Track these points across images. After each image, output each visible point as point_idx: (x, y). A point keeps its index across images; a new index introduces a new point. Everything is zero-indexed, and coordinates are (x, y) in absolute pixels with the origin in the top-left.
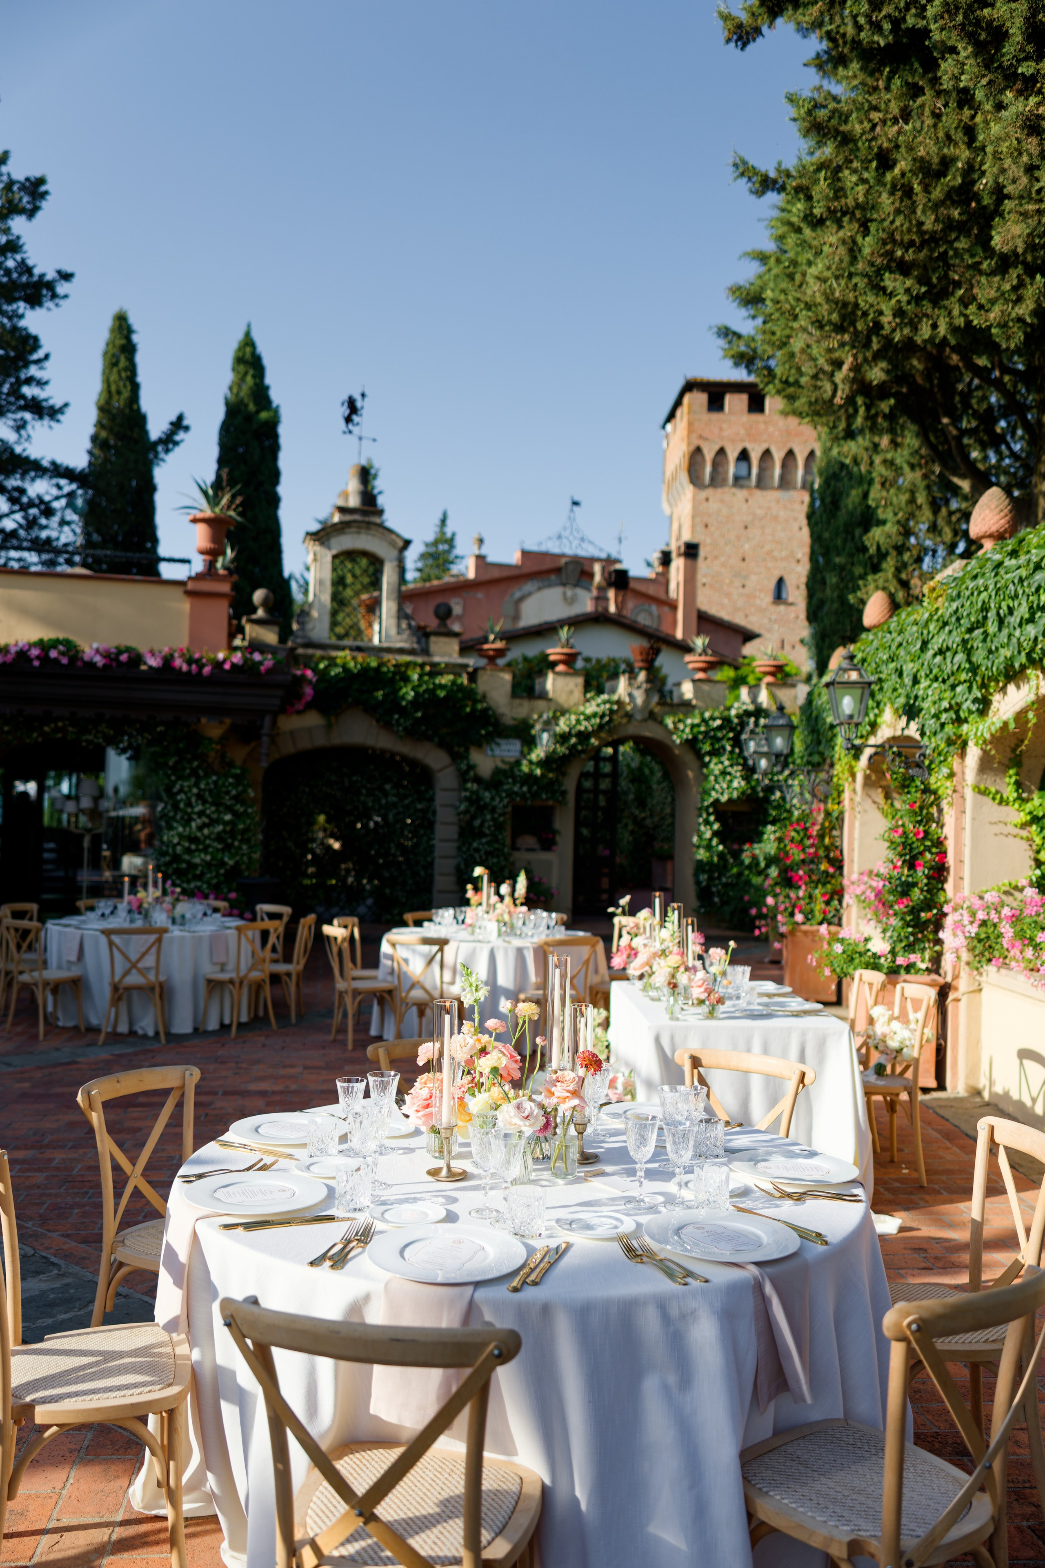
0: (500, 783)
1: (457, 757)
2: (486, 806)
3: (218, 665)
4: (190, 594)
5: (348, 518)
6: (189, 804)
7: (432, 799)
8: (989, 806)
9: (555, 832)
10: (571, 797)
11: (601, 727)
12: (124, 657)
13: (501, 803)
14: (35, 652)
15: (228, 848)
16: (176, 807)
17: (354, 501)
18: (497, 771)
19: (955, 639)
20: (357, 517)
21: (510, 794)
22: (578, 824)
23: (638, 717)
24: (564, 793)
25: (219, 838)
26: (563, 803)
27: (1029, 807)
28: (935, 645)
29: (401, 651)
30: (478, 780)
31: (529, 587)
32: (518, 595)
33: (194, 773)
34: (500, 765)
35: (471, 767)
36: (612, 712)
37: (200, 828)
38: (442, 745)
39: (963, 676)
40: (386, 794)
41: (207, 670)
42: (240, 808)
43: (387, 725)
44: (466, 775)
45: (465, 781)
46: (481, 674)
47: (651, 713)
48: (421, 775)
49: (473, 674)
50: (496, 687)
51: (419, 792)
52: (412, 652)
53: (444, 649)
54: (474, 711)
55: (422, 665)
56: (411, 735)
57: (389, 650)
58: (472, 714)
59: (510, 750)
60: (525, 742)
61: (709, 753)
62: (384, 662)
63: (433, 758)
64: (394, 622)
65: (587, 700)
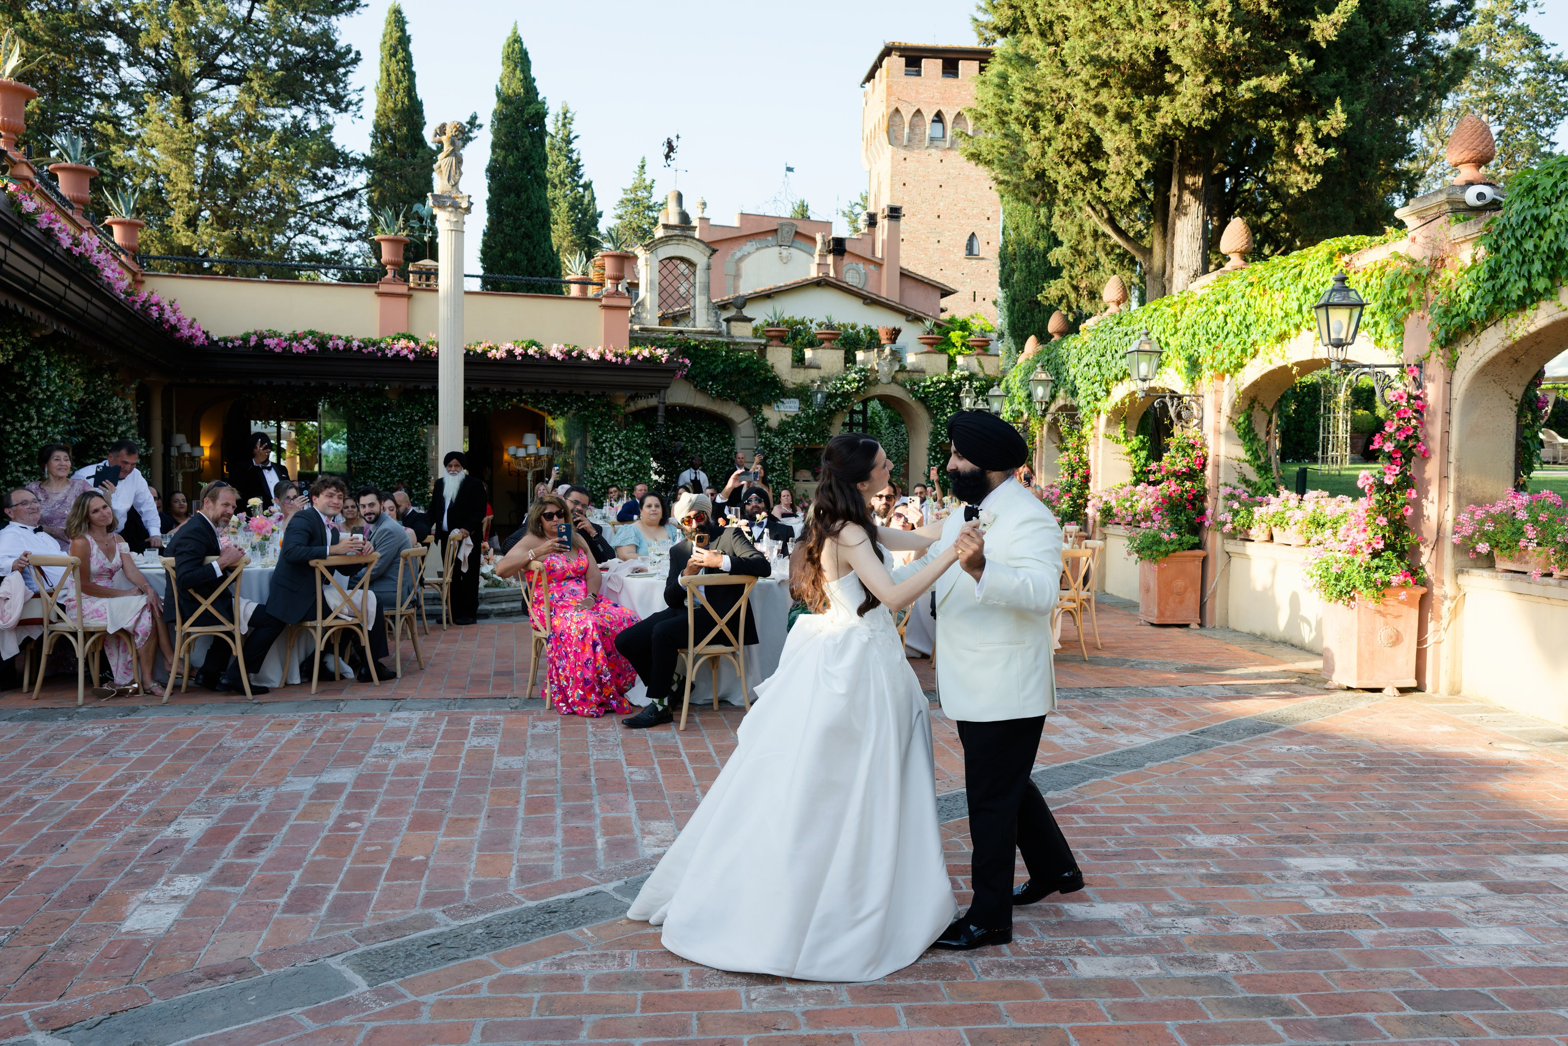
0: (786, 432)
1: (753, 412)
2: (776, 448)
3: (634, 358)
4: (604, 307)
5: (671, 232)
8: (1112, 444)
11: (858, 388)
12: (574, 354)
13: (787, 446)
14: (518, 351)
18: (782, 423)
20: (677, 232)
21: (793, 439)
27: (1131, 444)
29: (711, 333)
30: (769, 429)
31: (749, 247)
32: (737, 255)
34: (785, 418)
35: (765, 420)
36: (866, 378)
38: (741, 404)
41: (628, 361)
43: (703, 390)
44: (761, 425)
45: (760, 430)
46: (769, 349)
47: (894, 378)
48: (726, 426)
49: (763, 350)
50: (780, 359)
51: (724, 439)
52: (719, 334)
53: (742, 332)
54: (766, 378)
55: (728, 344)
56: (720, 397)
57: (702, 333)
58: (764, 381)
59: (791, 407)
60: (802, 401)
61: (937, 408)
62: (701, 343)
63: (736, 413)
64: (704, 311)
65: (847, 369)
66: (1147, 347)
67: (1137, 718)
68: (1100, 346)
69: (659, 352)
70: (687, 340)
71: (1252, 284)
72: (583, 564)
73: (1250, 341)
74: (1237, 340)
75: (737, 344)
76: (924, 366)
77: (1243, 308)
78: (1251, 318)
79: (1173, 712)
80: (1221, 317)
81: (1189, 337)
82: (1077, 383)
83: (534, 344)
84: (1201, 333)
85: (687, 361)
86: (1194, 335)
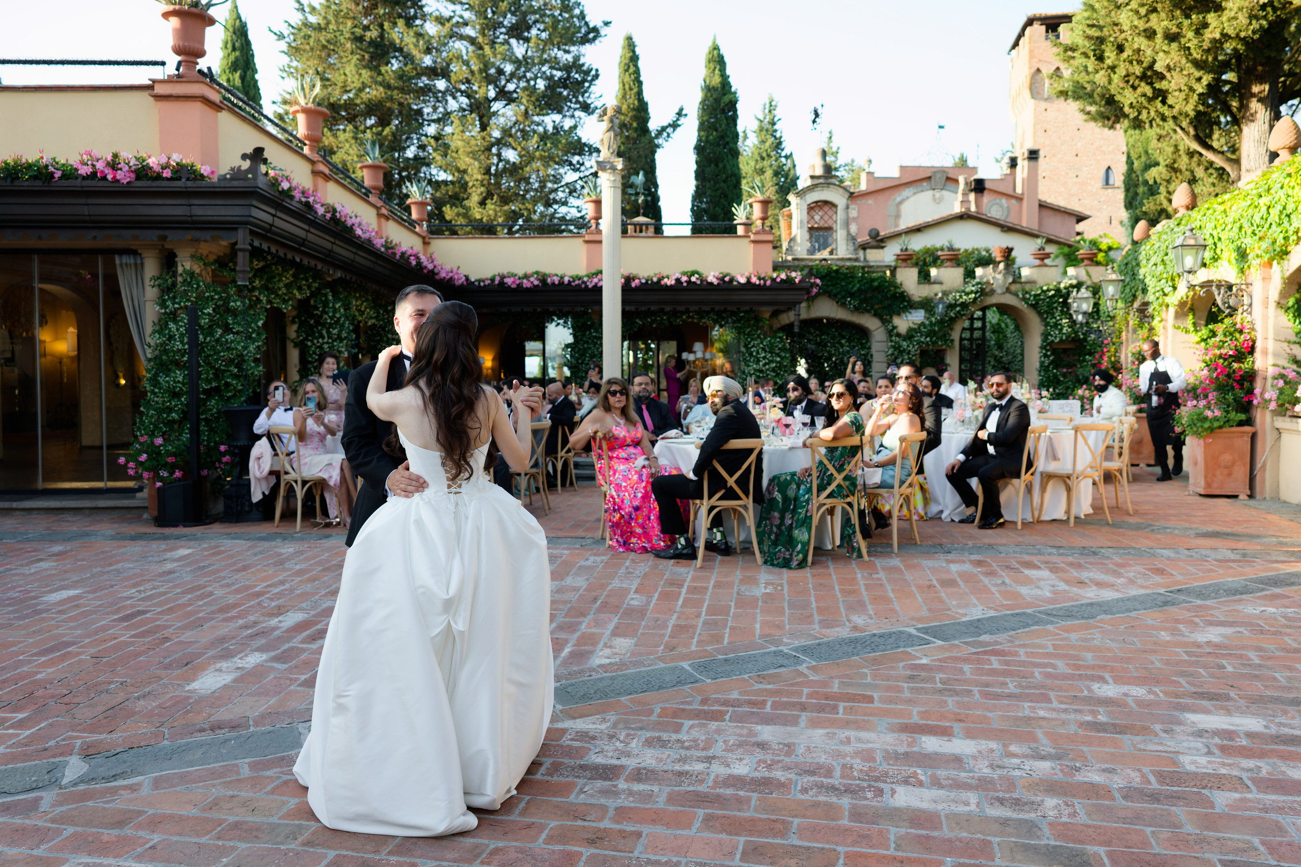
0: (913, 336)
1: (885, 321)
2: (904, 350)
3: (773, 280)
4: (754, 242)
5: (816, 181)
6: (758, 353)
7: (870, 348)
8: (1181, 335)
9: (947, 365)
10: (957, 344)
11: (975, 299)
12: (727, 279)
13: (914, 349)
14: (684, 279)
15: (778, 375)
16: (751, 354)
17: (819, 171)
18: (910, 330)
19: (1159, 260)
20: (821, 181)
21: (919, 342)
22: (962, 360)
23: (999, 291)
24: (952, 341)
25: (773, 370)
26: (951, 347)
27: (1200, 334)
28: (1152, 262)
29: (850, 259)
30: (898, 335)
31: (907, 192)
32: (899, 199)
33: (759, 337)
34: (912, 326)
35: (894, 328)
36: (982, 290)
37: (764, 365)
38: (875, 315)
39: (1165, 276)
40: (842, 346)
41: (768, 283)
42: (783, 354)
43: (843, 305)
44: (892, 332)
45: (891, 336)
46: (898, 270)
47: (1008, 289)
48: (863, 334)
49: (893, 271)
50: (908, 278)
51: (862, 344)
52: (857, 260)
53: (875, 257)
54: (895, 293)
55: (863, 268)
56: (857, 310)
57: (842, 259)
58: (894, 295)
59: (917, 317)
60: (927, 311)
61: (1046, 312)
62: (841, 267)
63: (871, 323)
64: (844, 242)
65: (966, 283)
66: (1192, 242)
67: (1119, 575)
68: (1163, 247)
69: (793, 274)
70: (829, 266)
71: (1289, 175)
72: (639, 435)
73: (1291, 230)
74: (1279, 229)
75: (871, 267)
76: (1035, 277)
77: (1283, 198)
78: (1290, 208)
79: (1160, 572)
80: (1264, 209)
81: (1236, 229)
82: (1147, 281)
83: (697, 273)
84: (1246, 225)
85: (818, 281)
86: (1241, 228)
